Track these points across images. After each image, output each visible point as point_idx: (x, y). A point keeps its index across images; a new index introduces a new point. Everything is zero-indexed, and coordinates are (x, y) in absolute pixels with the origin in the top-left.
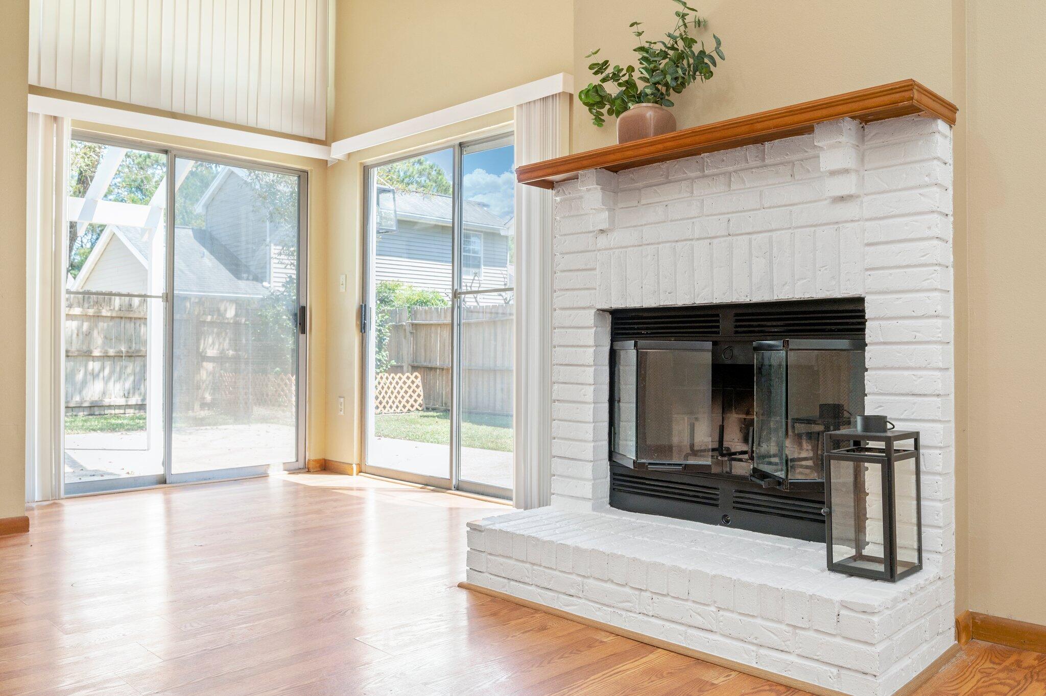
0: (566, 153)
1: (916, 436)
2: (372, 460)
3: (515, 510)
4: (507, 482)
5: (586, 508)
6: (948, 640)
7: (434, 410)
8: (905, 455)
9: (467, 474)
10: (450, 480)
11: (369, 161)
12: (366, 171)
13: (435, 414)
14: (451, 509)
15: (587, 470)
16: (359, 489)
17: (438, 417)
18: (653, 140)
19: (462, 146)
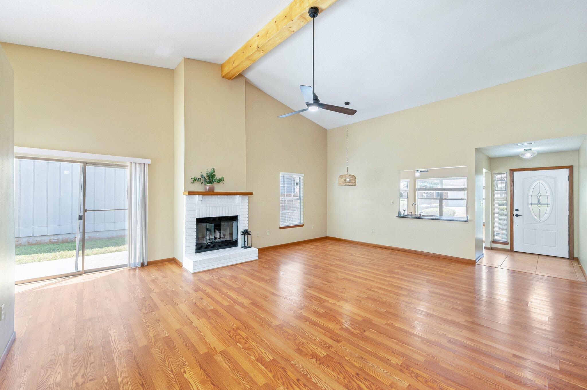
1: (251, 232)
18: (211, 193)
19: (86, 164)
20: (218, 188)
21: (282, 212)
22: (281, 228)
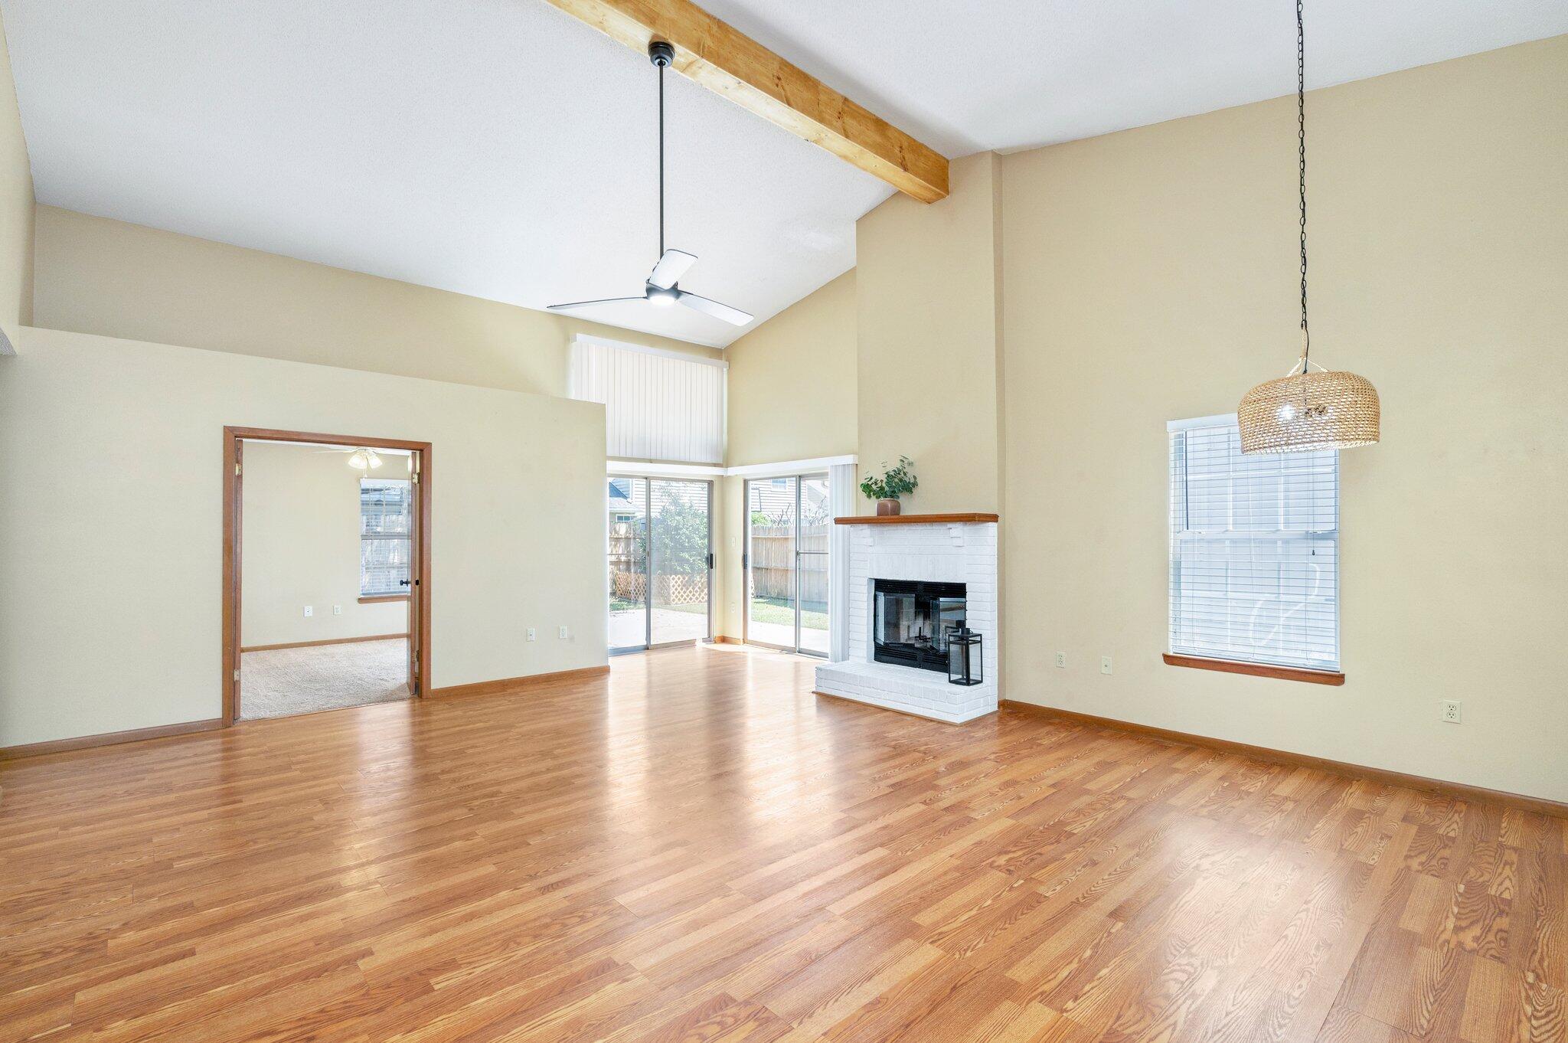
0: (855, 516)
1: (981, 635)
2: (750, 637)
3: (830, 663)
4: (826, 649)
5: (865, 661)
6: (995, 708)
7: (761, 597)
8: (975, 642)
9: (803, 646)
10: (795, 648)
11: (747, 478)
12: (746, 482)
13: (764, 601)
14: (796, 663)
15: (865, 646)
16: (744, 652)
17: (767, 603)
18: (890, 517)
19: (800, 477)
20: (910, 506)
21: (1190, 593)
22: (1169, 660)
